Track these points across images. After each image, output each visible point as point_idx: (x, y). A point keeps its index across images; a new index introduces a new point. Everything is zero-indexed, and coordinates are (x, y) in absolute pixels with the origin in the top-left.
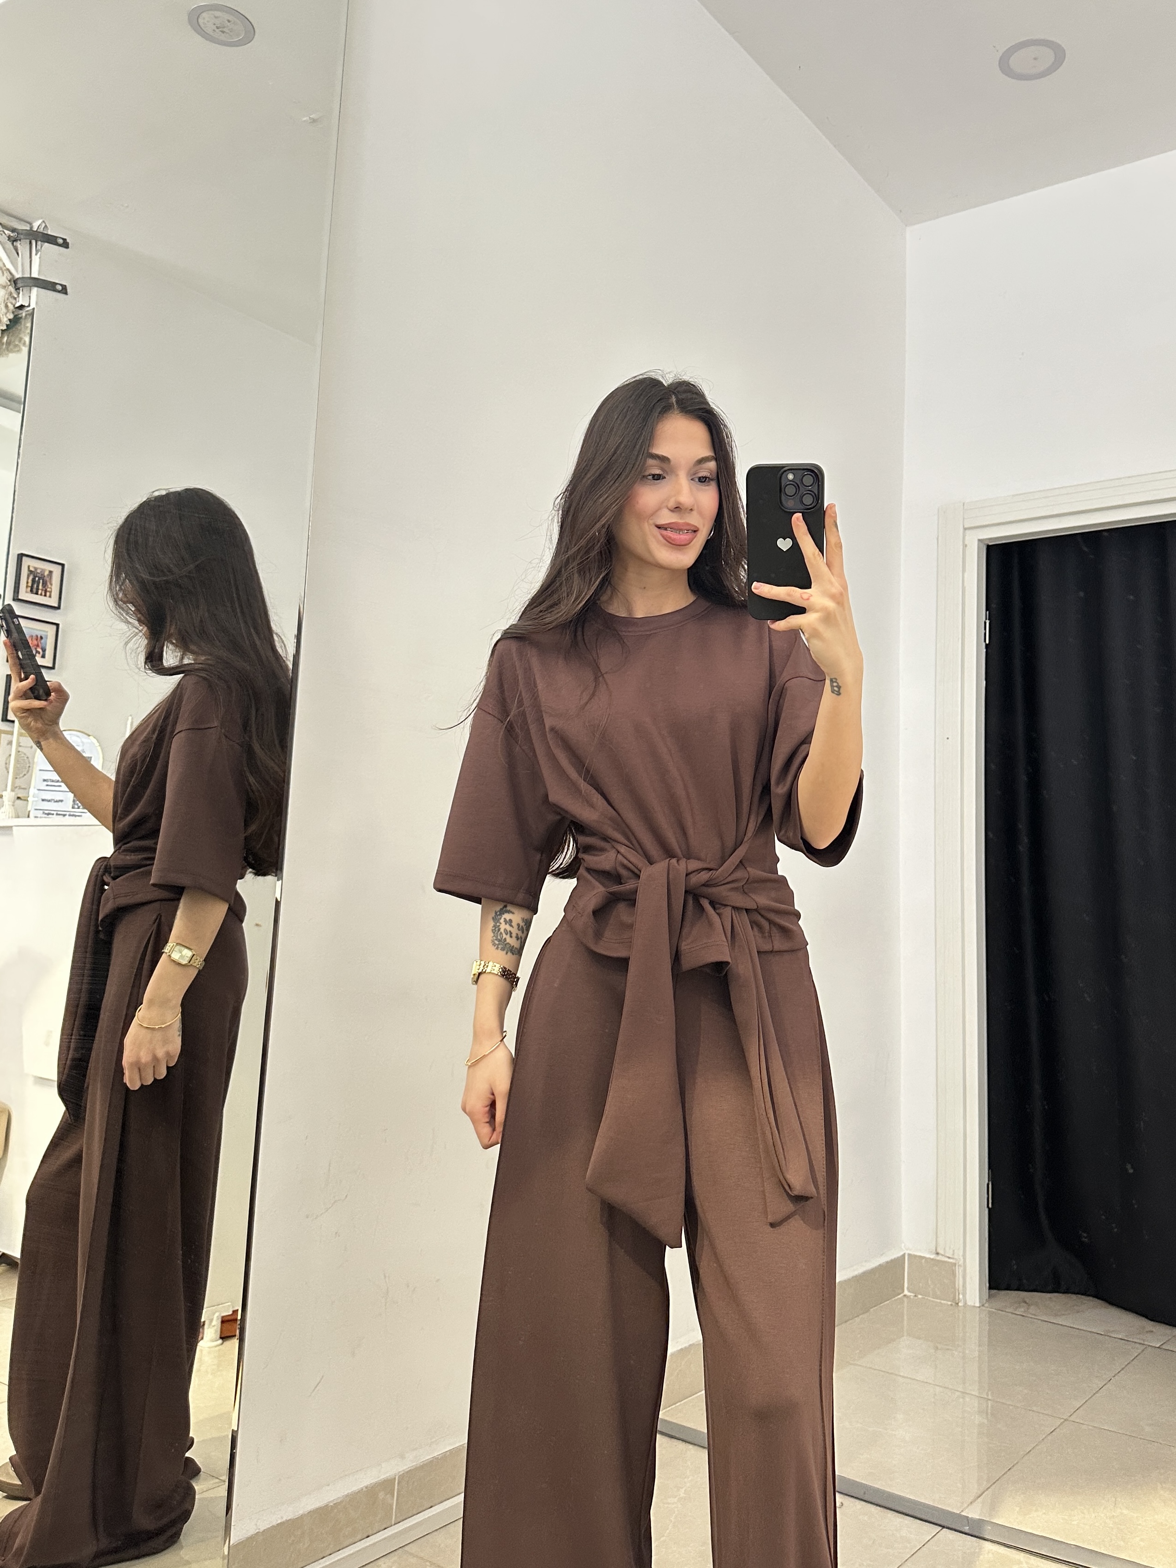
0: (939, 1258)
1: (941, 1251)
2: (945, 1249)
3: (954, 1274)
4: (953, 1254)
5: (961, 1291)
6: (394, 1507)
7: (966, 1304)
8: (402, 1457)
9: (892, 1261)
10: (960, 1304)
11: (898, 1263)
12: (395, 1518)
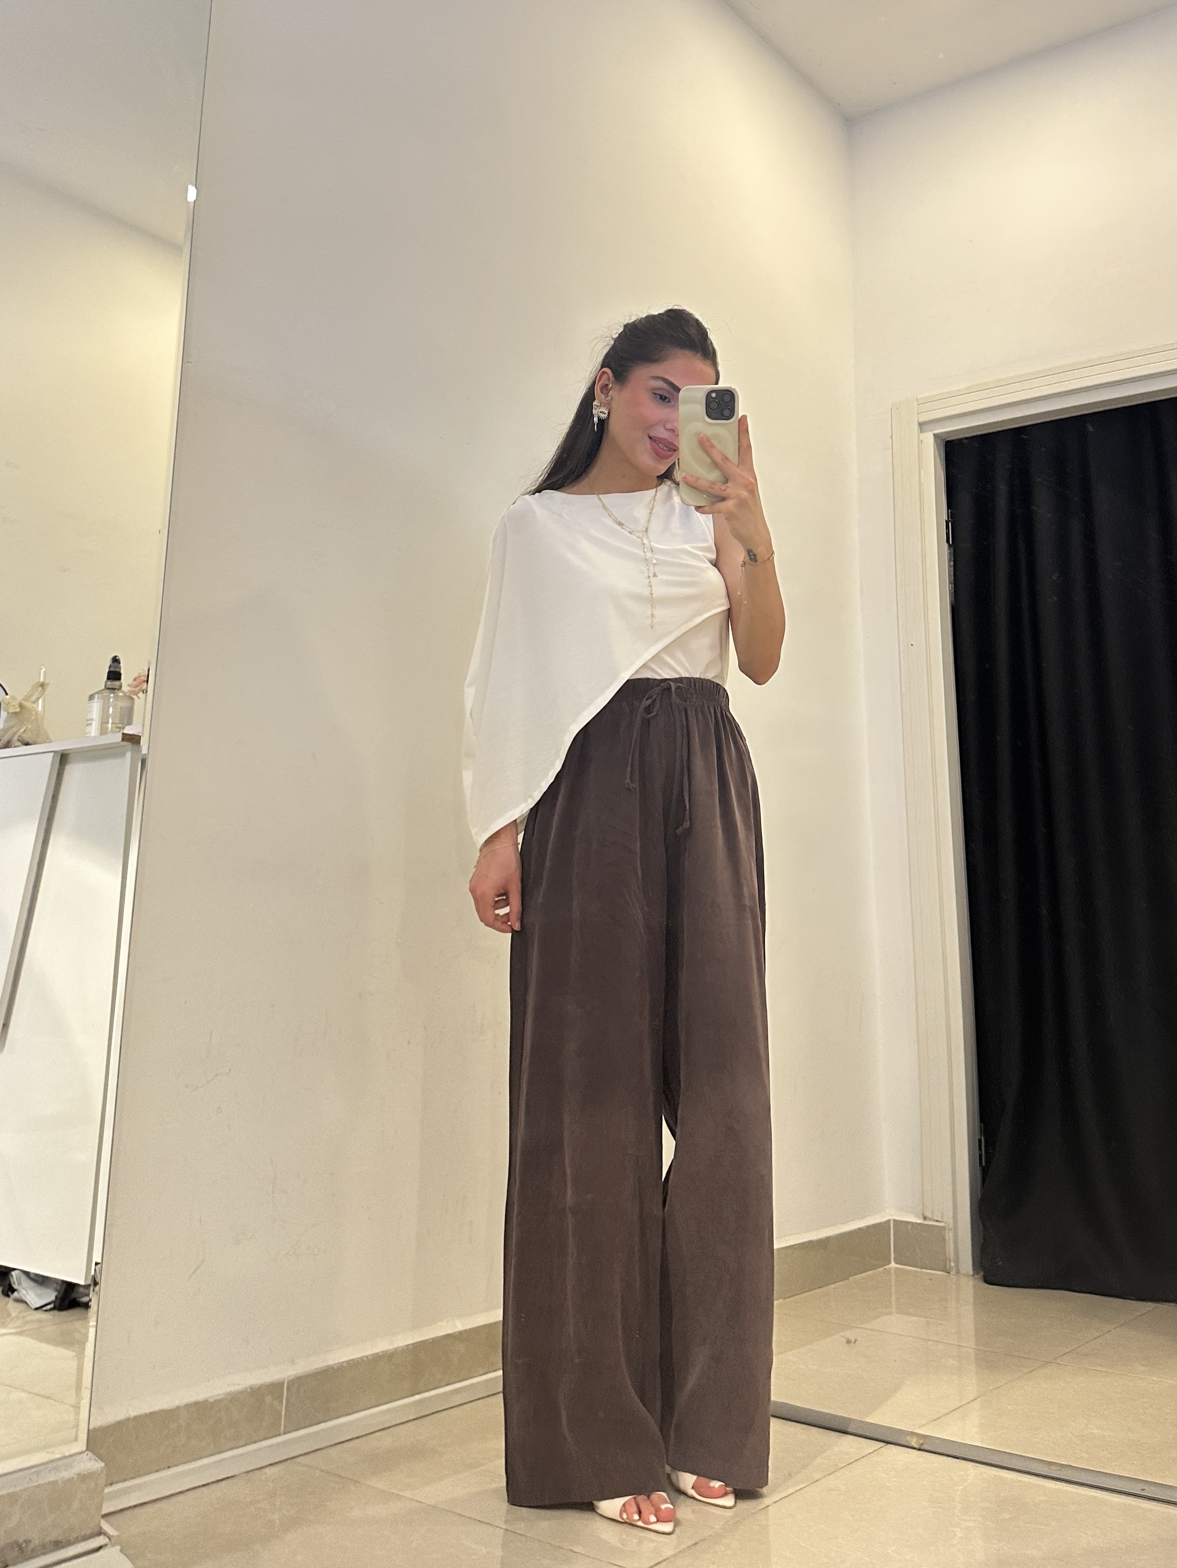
0: (926, 1223)
1: (928, 1214)
2: (932, 1212)
3: (944, 1240)
4: (942, 1217)
5: (952, 1259)
6: (283, 1414)
7: (958, 1272)
8: (293, 1362)
9: (874, 1226)
10: (951, 1273)
11: (881, 1229)
12: (285, 1427)
